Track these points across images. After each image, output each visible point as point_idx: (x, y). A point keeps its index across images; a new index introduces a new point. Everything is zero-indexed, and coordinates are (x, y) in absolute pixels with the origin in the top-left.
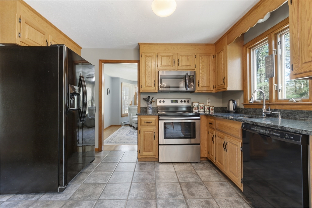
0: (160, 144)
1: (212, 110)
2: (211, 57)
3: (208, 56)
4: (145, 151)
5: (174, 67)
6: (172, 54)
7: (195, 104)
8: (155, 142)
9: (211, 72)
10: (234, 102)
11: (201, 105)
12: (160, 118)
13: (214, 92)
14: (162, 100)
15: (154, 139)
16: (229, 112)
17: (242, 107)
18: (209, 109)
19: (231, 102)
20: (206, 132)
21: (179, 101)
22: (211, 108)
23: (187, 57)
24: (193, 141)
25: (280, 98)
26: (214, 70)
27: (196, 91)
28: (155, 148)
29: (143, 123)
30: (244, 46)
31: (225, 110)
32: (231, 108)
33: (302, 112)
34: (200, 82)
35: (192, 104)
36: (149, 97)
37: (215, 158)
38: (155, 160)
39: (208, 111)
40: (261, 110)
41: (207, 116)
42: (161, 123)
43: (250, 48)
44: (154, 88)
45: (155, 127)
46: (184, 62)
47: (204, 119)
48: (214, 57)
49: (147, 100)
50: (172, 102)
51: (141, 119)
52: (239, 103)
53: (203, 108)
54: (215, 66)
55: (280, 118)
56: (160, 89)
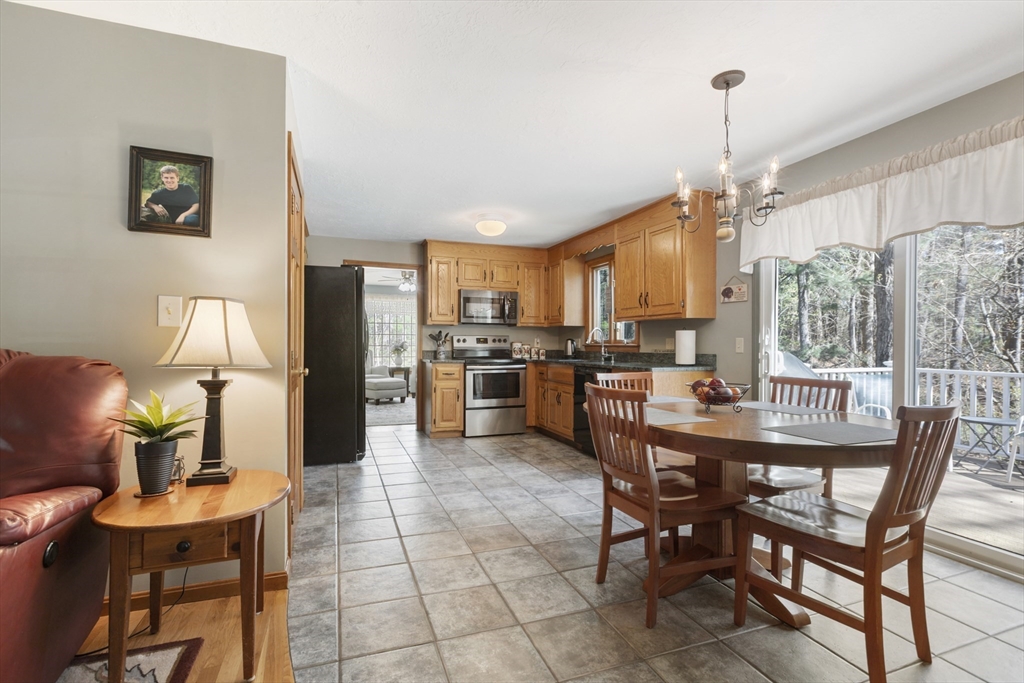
0: (467, 407)
1: (542, 354)
2: (542, 270)
3: (536, 266)
4: (444, 421)
5: (484, 284)
6: (480, 262)
7: (517, 346)
8: (459, 405)
9: (542, 294)
10: (572, 343)
11: (526, 347)
12: (468, 367)
13: (545, 326)
14: (462, 338)
15: (458, 401)
16: (567, 357)
17: (583, 349)
18: (538, 353)
19: (570, 342)
20: (534, 388)
21: (490, 340)
22: (541, 351)
23: (506, 267)
24: (516, 401)
25: (618, 338)
26: (547, 292)
27: (519, 325)
28: (459, 415)
29: (440, 376)
30: (586, 262)
31: (562, 354)
32: (570, 353)
34: (525, 310)
35: (511, 344)
36: (440, 332)
37: (547, 423)
38: (457, 434)
39: (536, 356)
40: (600, 352)
41: (536, 363)
42: (470, 376)
43: (593, 268)
44: (451, 318)
45: (458, 382)
46: (500, 276)
47: (531, 368)
48: (546, 269)
49: (436, 338)
50: (479, 341)
51: (436, 369)
52: (579, 344)
53: (529, 352)
54: (548, 284)
55: (613, 362)
56: (463, 320)
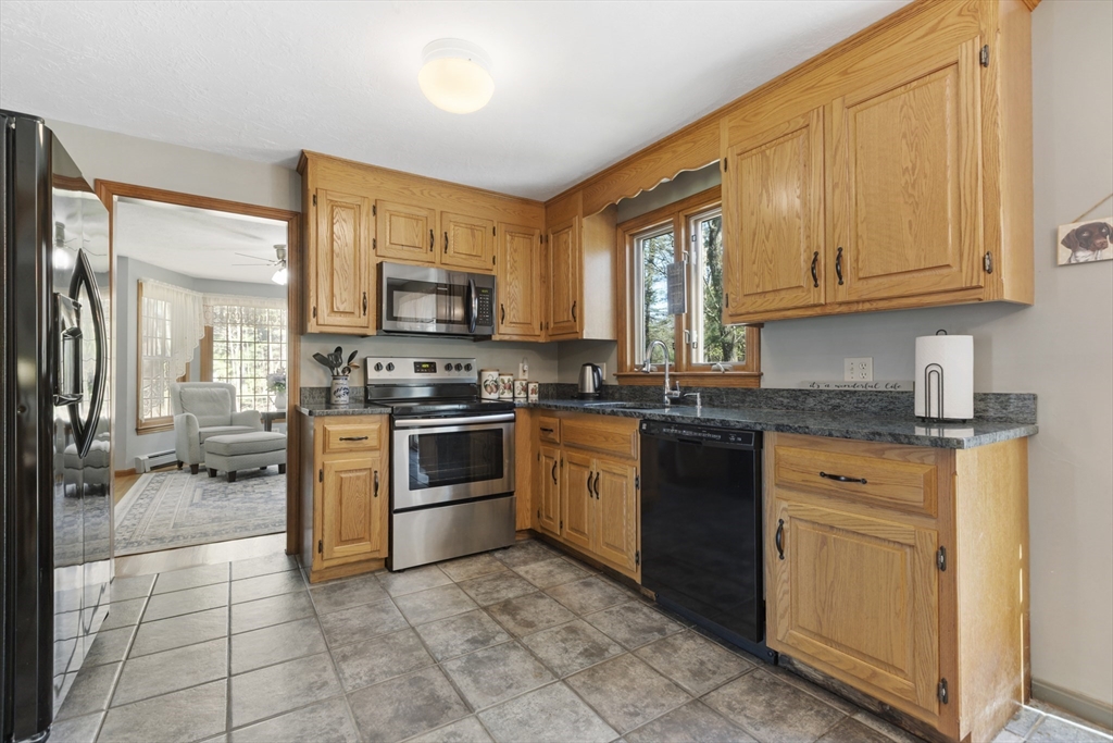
0: (396, 507)
1: (533, 392)
2: (536, 240)
3: (528, 235)
4: (342, 542)
5: (429, 256)
6: (424, 213)
7: (490, 376)
8: (380, 503)
9: (536, 283)
10: (595, 369)
11: (506, 378)
12: (398, 422)
13: (542, 340)
14: (385, 362)
15: (376, 495)
16: (584, 397)
17: (614, 382)
18: (526, 390)
19: (589, 369)
20: (529, 456)
21: (440, 366)
22: (531, 386)
23: (472, 228)
24: (496, 485)
25: (694, 362)
26: (544, 279)
27: (496, 337)
28: (379, 525)
29: (335, 443)
30: (618, 226)
31: (574, 392)
32: (590, 388)
33: (735, 391)
34: (507, 311)
35: (480, 374)
36: (339, 350)
37: (561, 523)
38: (374, 566)
39: (523, 395)
40: (661, 388)
41: (532, 408)
42: (402, 440)
43: (633, 236)
44: (363, 320)
45: (377, 454)
46: (461, 242)
47: (523, 417)
48: (544, 240)
49: (329, 362)
50: (418, 367)
51: (325, 429)
52: (607, 372)
53: (512, 388)
54: (547, 267)
55: (699, 407)
56: (387, 325)
